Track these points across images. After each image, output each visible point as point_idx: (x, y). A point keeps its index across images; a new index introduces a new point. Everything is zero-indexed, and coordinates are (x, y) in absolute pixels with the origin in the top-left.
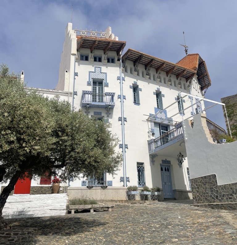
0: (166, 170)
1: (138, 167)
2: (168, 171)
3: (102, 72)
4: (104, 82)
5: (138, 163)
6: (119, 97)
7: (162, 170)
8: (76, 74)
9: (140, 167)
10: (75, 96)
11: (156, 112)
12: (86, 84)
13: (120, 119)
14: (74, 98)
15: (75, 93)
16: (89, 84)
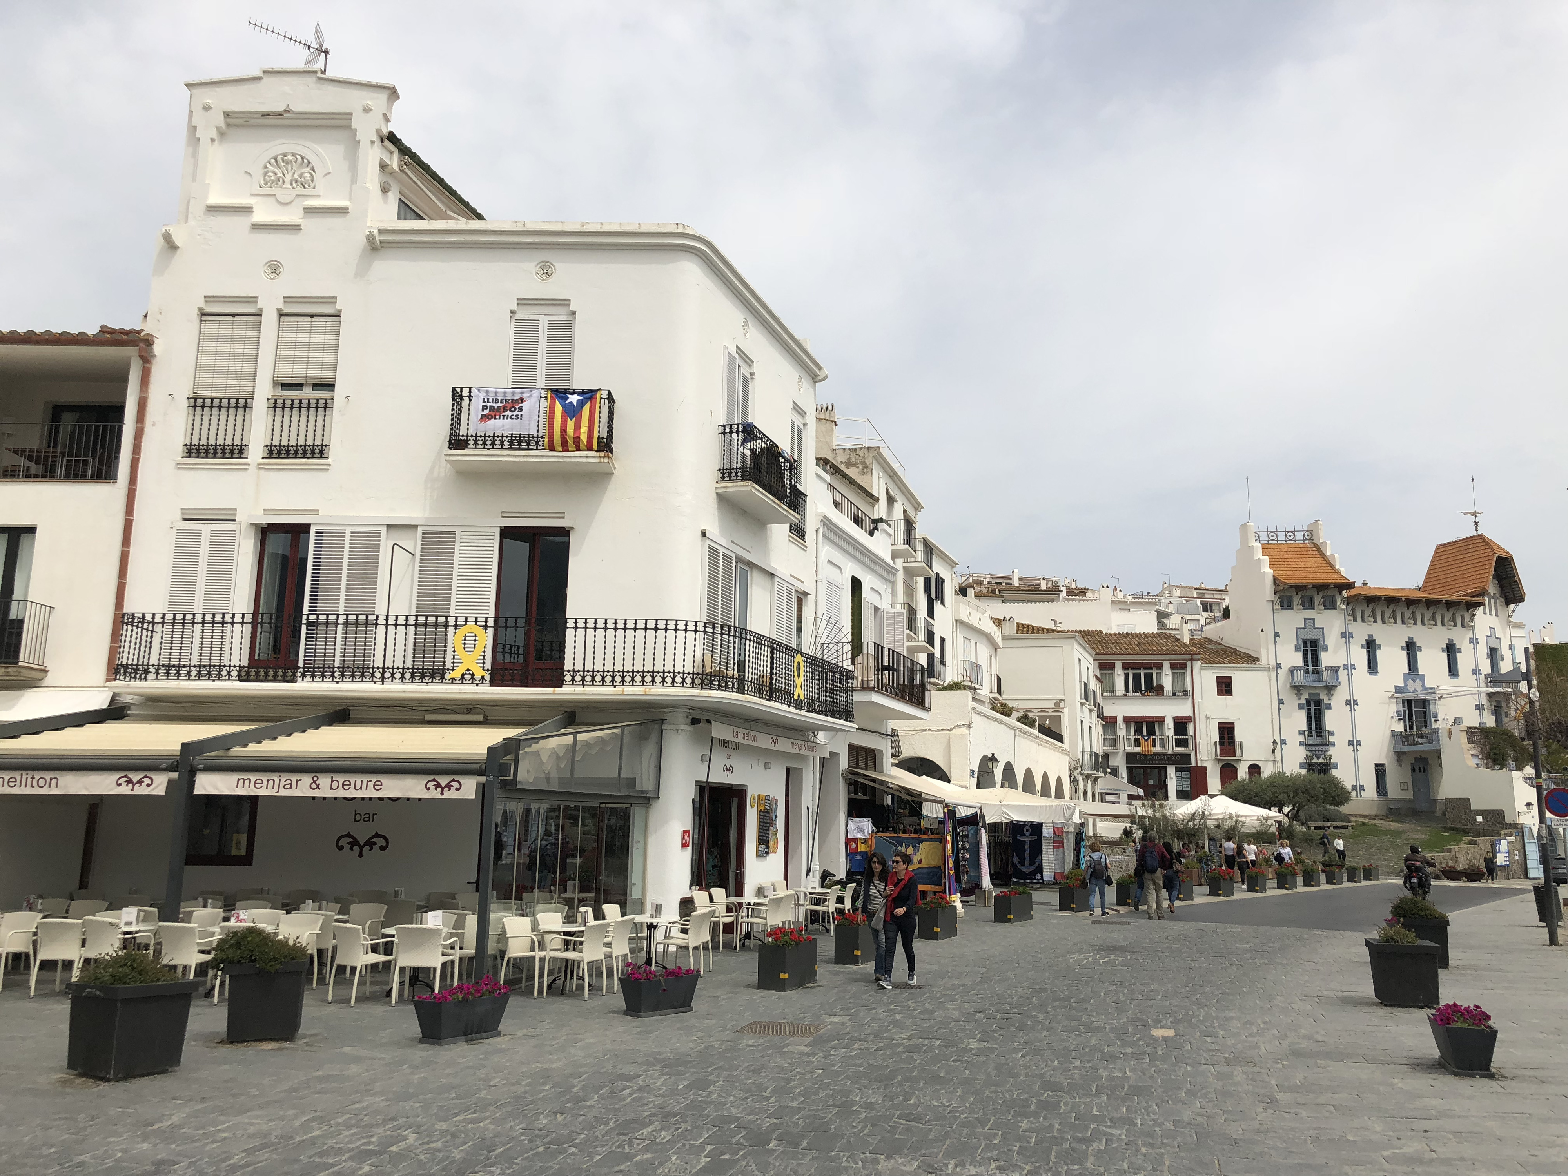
0: (1420, 771)
1: (1376, 771)
2: (1424, 771)
3: (1316, 626)
4: (1320, 643)
5: (1376, 765)
6: (1346, 667)
7: (1413, 770)
8: (1277, 635)
9: (1380, 770)
10: (1279, 670)
11: (1405, 681)
12: (1293, 648)
13: (1348, 703)
14: (1277, 673)
15: (1279, 666)
16: (1297, 649)
